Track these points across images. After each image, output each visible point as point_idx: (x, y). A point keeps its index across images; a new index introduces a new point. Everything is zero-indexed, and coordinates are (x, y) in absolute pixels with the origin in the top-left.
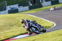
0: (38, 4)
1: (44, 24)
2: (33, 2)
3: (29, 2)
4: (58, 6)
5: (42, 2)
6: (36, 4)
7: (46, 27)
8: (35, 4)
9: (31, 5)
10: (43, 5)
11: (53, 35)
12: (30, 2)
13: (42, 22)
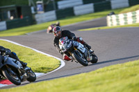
0: (27, 17)
1: (39, 63)
2: (16, 12)
3: (7, 11)
4: (72, 22)
5: (36, 13)
6: (22, 17)
7: (42, 68)
8: (19, 16)
9: (12, 18)
10: (37, 20)
11: (57, 86)
12: (9, 13)
13: (33, 57)
